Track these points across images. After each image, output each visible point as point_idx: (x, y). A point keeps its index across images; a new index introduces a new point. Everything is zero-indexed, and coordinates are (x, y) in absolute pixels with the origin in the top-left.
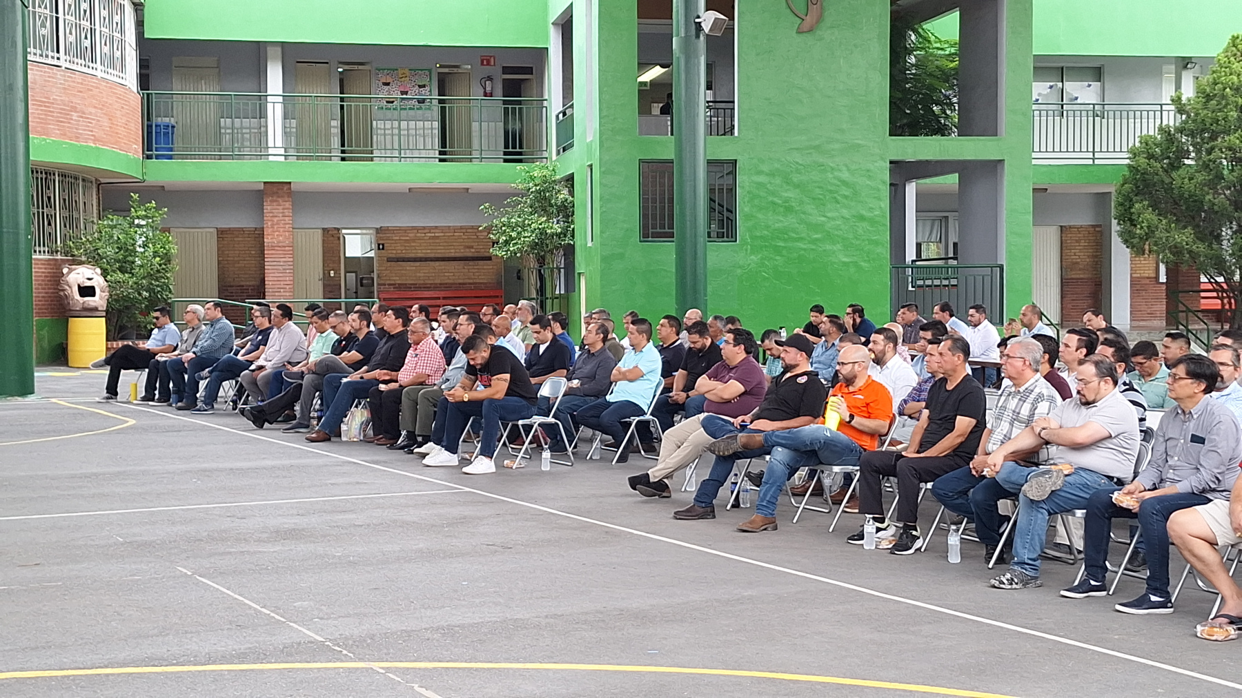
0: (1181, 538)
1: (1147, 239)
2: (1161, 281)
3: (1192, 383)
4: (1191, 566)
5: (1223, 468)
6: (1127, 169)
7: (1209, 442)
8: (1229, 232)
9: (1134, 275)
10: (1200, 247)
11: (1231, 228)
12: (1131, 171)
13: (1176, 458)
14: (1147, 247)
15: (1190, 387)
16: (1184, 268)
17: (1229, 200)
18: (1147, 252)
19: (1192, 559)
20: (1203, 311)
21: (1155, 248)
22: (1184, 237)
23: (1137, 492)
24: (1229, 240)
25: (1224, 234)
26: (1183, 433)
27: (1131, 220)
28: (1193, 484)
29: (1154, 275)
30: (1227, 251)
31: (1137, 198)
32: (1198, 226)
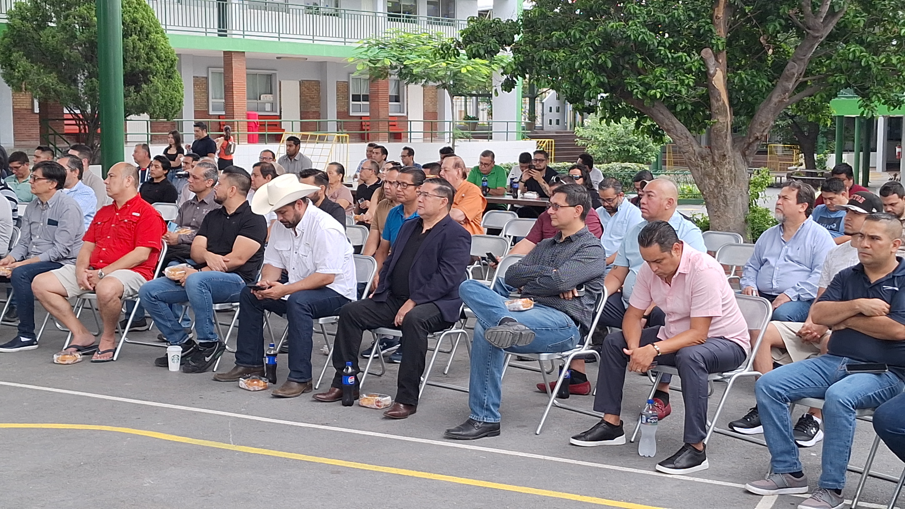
0: (41, 294)
1: (23, 80)
2: (35, 112)
3: (47, 182)
4: (51, 314)
5: (72, 243)
6: (6, 27)
7: (61, 225)
8: (82, 77)
9: (15, 107)
10: (62, 88)
11: (84, 74)
12: (9, 29)
13: (38, 237)
14: (24, 86)
15: (46, 185)
16: (51, 102)
17: (81, 54)
18: (24, 89)
19: (50, 308)
20: (66, 134)
21: (30, 87)
22: (50, 79)
23: (10, 263)
24: (82, 83)
25: (79, 78)
26: (42, 218)
27: (11, 65)
28: (50, 255)
29: (30, 107)
30: (81, 91)
31: (16, 49)
32: (61, 72)
